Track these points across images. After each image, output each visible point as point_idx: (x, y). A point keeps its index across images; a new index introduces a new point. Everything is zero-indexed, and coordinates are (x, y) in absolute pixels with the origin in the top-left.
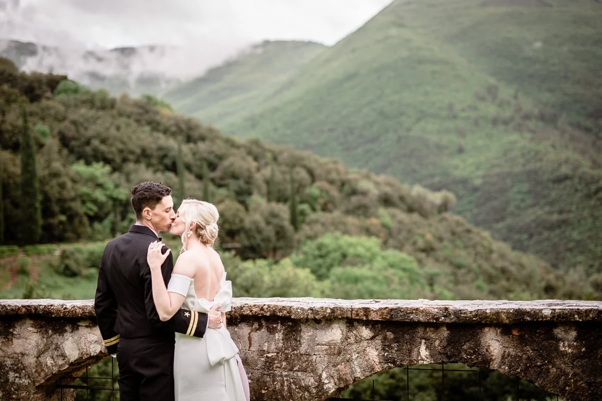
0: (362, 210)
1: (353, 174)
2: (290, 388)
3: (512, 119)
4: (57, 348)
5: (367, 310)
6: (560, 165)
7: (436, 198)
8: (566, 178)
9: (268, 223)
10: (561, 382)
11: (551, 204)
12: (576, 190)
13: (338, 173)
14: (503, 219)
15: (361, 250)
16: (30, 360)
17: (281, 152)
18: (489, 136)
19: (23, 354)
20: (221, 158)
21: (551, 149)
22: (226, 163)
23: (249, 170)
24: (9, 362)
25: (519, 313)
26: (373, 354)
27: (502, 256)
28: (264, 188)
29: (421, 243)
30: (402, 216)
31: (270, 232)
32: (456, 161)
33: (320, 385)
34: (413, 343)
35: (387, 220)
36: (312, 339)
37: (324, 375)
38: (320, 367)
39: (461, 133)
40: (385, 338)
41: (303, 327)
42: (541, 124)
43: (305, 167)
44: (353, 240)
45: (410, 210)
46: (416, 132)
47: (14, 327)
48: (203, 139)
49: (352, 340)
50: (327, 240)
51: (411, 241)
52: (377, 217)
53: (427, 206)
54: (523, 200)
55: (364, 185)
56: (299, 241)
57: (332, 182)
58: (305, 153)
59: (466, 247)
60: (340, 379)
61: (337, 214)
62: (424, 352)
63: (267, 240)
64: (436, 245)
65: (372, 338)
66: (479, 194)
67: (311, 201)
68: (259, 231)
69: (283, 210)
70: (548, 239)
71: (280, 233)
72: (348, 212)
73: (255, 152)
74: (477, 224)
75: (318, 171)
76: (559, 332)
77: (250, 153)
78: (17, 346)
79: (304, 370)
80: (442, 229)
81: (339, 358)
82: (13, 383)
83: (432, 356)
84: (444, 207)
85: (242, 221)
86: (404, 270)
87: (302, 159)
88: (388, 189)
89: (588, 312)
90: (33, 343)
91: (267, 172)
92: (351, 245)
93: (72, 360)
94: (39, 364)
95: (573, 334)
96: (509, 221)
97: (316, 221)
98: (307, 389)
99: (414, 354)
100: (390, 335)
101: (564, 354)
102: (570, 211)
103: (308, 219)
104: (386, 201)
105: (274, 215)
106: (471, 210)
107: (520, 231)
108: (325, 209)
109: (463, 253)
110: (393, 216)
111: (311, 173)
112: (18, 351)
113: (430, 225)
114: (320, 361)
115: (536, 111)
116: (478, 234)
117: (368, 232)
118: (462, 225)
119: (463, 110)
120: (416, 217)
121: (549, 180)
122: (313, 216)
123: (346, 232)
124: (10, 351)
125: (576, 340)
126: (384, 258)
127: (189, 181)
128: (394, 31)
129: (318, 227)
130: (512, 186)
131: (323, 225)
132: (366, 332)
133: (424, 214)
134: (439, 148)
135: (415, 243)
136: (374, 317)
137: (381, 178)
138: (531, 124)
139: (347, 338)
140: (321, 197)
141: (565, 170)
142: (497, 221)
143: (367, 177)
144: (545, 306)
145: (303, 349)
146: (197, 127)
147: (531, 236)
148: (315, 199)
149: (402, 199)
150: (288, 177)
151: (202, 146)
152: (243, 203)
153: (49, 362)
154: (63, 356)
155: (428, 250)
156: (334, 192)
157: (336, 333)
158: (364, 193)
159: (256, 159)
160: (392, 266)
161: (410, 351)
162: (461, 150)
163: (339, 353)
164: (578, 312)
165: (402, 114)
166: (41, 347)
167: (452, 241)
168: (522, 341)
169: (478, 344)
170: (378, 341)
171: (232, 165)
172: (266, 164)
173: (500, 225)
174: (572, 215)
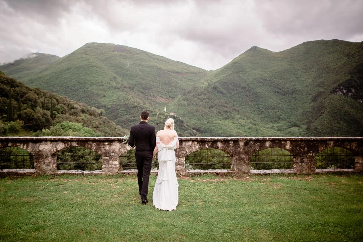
0: (75, 114)
1: (72, 102)
2: (180, 153)
3: (121, 87)
4: (124, 147)
5: (197, 139)
6: (134, 103)
7: (99, 111)
8: (136, 107)
9: (43, 117)
10: (230, 151)
11: (131, 114)
12: (139, 111)
13: (67, 101)
14: (117, 118)
15: (76, 127)
16: (117, 150)
17: (47, 93)
18: (113, 92)
19: (115, 149)
20: (25, 94)
21: (132, 98)
22: (27, 95)
23: (35, 98)
24: (111, 151)
25: (224, 139)
26: (197, 147)
27: (119, 130)
28: (41, 105)
29: (94, 125)
30: (88, 116)
31: (43, 120)
32: (103, 99)
33: (187, 153)
34: (205, 145)
35: (84, 117)
36: (185, 144)
37: (187, 151)
38: (187, 150)
39: (105, 91)
40: (199, 144)
41: (183, 142)
42: (129, 90)
43: (55, 98)
44: (73, 123)
45: (91, 115)
46: (90, 89)
47: (113, 143)
48: (18, 86)
49: (193, 144)
50: (64, 123)
51: (91, 125)
52: (80, 116)
53: (96, 114)
54: (123, 113)
55: (76, 106)
56: (54, 123)
57: (65, 104)
58: (55, 94)
59: (108, 127)
60: (191, 152)
61: (67, 115)
62: (207, 146)
63: (42, 123)
64: (99, 126)
65: (197, 144)
66: (109, 110)
67: (58, 110)
68: (40, 119)
69: (48, 113)
70: (130, 125)
71: (47, 121)
72: (70, 114)
73: (37, 92)
74: (111, 119)
75: (60, 100)
76: (230, 142)
77: (35, 92)
78: (113, 147)
79: (183, 150)
80: (101, 121)
81: (190, 148)
82: (112, 155)
83: (208, 147)
84: (101, 114)
85: (33, 116)
86: (90, 133)
87: (54, 96)
88: (83, 107)
89: (236, 139)
90: (118, 146)
91: (42, 100)
92: (72, 125)
93: (129, 150)
94: (119, 151)
95: (233, 142)
96: (118, 119)
97: (60, 117)
98: (184, 154)
99: (205, 147)
100: (200, 143)
101: (231, 146)
102: (137, 117)
103: (57, 116)
104: (83, 111)
105: (45, 114)
106: (107, 115)
107: (121, 123)
108: (62, 113)
109: (107, 129)
110: (86, 116)
111: (57, 100)
112: (114, 148)
113: (97, 120)
114: (187, 148)
115: (128, 86)
116: (111, 123)
117: (78, 121)
118: (107, 120)
119: (106, 84)
120: (92, 117)
121: (131, 107)
122: (59, 115)
123: (70, 121)
124: (111, 148)
125: (233, 143)
126: (83, 129)
127: (13, 101)
128: (84, 56)
129: (61, 119)
130: (120, 108)
131: (63, 118)
132: (196, 143)
133: (95, 116)
134: (97, 95)
135: (92, 125)
136: (198, 140)
137: (81, 104)
138: (126, 89)
139: (192, 144)
140: (61, 109)
141: (136, 104)
142: (115, 119)
143: (77, 103)
144: (229, 138)
145: (183, 146)
146: (15, 82)
147: (125, 124)
148: (59, 109)
149: (88, 111)
150: (50, 102)
151: (17, 89)
152: (33, 109)
153: (122, 150)
154: (126, 149)
155: (97, 127)
156: (66, 108)
157: (190, 143)
158: (76, 108)
159: (38, 94)
160: (86, 132)
161: (204, 146)
162: (104, 96)
163: (191, 147)
164: (234, 139)
165: (86, 83)
166: (120, 147)
167: (104, 125)
168: (224, 144)
169: (217, 145)
170: (198, 144)
171: (29, 96)
172: (42, 97)
173: (116, 120)
174: (137, 118)
